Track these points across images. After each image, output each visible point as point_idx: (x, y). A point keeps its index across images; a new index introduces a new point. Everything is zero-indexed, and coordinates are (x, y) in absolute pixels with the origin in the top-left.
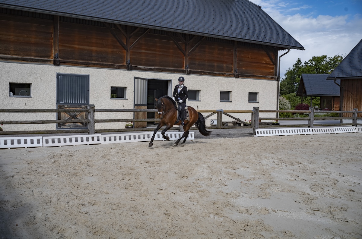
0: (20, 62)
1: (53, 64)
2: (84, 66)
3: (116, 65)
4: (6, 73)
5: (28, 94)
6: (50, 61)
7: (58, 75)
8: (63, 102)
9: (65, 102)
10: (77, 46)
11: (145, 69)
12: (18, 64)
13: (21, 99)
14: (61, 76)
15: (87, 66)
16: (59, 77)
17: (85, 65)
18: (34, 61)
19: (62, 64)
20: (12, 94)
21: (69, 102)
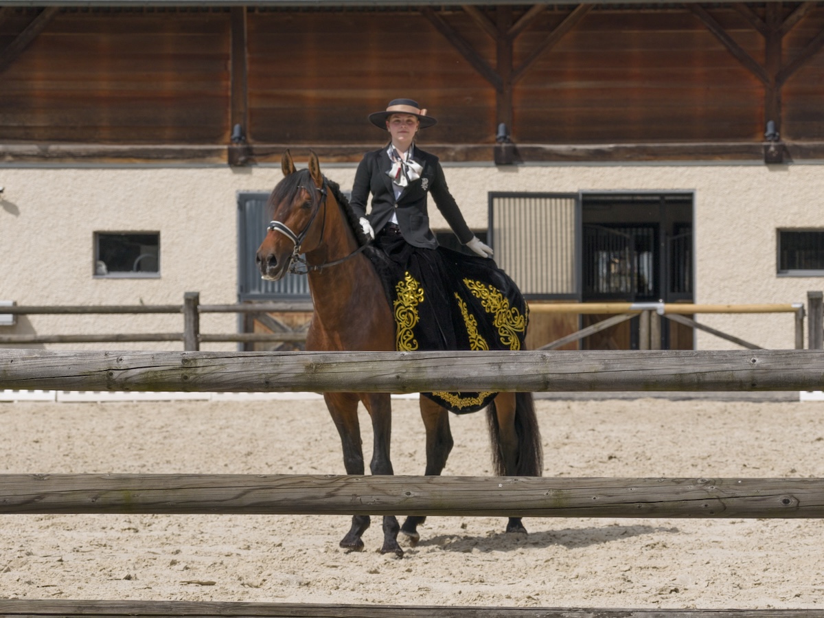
0: (125, 162)
1: (225, 162)
2: (333, 159)
3: (453, 149)
4: (84, 203)
5: (151, 266)
6: (217, 153)
7: (243, 200)
8: (260, 290)
9: (266, 290)
10: (311, 93)
11: (574, 153)
12: (119, 172)
13: (129, 283)
14: (253, 202)
15: (345, 158)
16: (248, 205)
17: (339, 158)
18: (168, 158)
19: (260, 161)
20: (103, 267)
21: (282, 290)
